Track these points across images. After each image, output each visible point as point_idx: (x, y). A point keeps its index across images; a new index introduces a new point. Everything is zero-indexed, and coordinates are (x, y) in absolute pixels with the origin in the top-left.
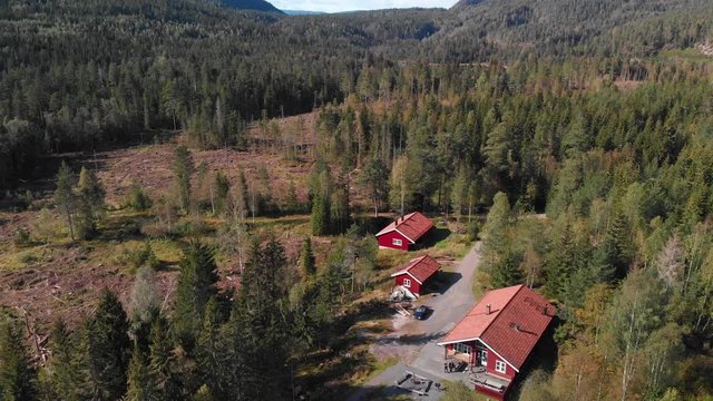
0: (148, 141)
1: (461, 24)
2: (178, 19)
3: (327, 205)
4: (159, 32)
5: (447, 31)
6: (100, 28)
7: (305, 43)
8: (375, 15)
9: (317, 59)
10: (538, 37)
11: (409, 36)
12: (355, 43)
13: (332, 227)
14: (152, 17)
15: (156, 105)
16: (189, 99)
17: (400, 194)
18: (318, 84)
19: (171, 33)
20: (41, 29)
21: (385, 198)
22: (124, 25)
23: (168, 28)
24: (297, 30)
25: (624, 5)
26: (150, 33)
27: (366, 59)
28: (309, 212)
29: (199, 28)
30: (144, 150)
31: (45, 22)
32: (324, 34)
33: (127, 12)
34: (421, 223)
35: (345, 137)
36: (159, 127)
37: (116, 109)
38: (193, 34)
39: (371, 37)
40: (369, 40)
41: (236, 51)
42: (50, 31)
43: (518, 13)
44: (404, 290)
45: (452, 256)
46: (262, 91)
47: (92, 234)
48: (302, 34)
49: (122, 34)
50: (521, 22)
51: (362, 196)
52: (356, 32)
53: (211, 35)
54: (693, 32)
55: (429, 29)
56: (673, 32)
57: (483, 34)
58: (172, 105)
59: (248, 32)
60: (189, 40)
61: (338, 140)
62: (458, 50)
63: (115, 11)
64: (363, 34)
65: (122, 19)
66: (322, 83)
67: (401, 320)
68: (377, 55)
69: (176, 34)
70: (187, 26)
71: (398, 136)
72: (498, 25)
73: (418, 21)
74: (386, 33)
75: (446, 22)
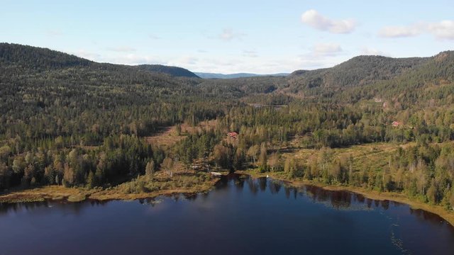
1: (289, 86)
2: (159, 86)
4: (153, 91)
5: (281, 89)
10: (317, 94)
11: (261, 92)
12: (235, 96)
14: (149, 85)
20: (110, 90)
22: (139, 88)
23: (156, 90)
24: (208, 89)
26: (149, 92)
29: (168, 90)
31: (110, 87)
32: (221, 91)
33: (138, 83)
38: (166, 92)
39: (244, 92)
40: (242, 94)
41: (187, 101)
42: (114, 91)
43: (315, 81)
48: (210, 91)
49: (140, 92)
50: (317, 86)
52: (236, 90)
53: (174, 93)
54: (372, 92)
55: (272, 88)
56: (364, 93)
57: (296, 92)
59: (188, 91)
63: (134, 82)
64: (240, 91)
65: (137, 86)
68: (242, 102)
69: (160, 93)
70: (163, 89)
72: (304, 87)
73: (267, 85)
74: (250, 90)
75: (281, 85)
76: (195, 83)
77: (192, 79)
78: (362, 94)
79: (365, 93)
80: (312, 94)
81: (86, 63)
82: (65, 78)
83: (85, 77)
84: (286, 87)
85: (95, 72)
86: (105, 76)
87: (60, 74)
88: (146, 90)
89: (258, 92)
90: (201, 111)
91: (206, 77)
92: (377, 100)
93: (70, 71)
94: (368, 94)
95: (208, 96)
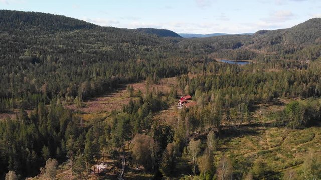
0: (138, 82)
1: (253, 44)
2: (143, 44)
4: (137, 49)
5: (246, 46)
6: (119, 48)
10: (279, 51)
11: (229, 48)
14: (134, 44)
15: (139, 74)
16: (148, 73)
17: (186, 92)
18: (182, 69)
19: (141, 50)
20: (101, 48)
22: (126, 47)
23: (140, 48)
26: (134, 50)
29: (150, 47)
30: (137, 84)
31: (102, 45)
33: (127, 42)
34: (188, 97)
36: (141, 79)
37: (131, 75)
39: (214, 49)
41: (161, 57)
42: (104, 49)
43: (276, 39)
44: (180, 103)
46: (166, 71)
47: (132, 96)
49: (126, 50)
53: (154, 50)
57: (260, 48)
58: (144, 74)
59: (166, 48)
60: (146, 52)
62: (242, 56)
63: (123, 42)
65: (125, 45)
66: (183, 69)
69: (142, 50)
70: (146, 47)
72: (267, 44)
81: (91, 27)
82: (71, 38)
83: (86, 37)
85: (95, 34)
86: (102, 37)
87: (68, 35)
93: (77, 33)
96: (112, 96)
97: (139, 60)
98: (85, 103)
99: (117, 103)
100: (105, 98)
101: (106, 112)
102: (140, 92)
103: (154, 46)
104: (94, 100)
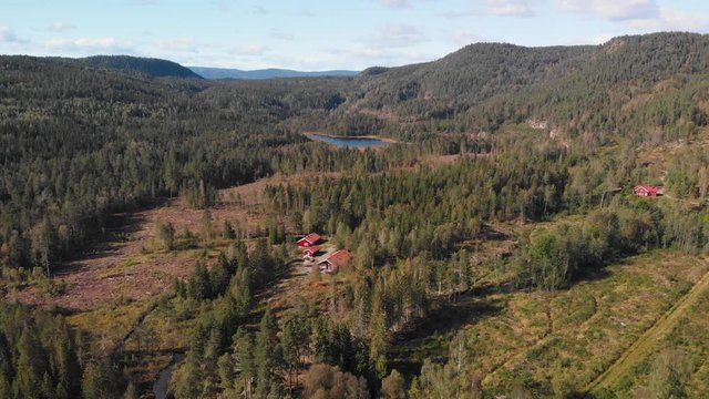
1: (363, 96)
3: (276, 231)
5: (352, 101)
7: (232, 118)
8: (289, 83)
9: (248, 137)
10: (420, 111)
11: (319, 106)
12: (274, 114)
13: (278, 241)
15: (157, 183)
17: (307, 226)
19: (120, 114)
21: (301, 228)
24: (221, 101)
25: (493, 80)
26: (102, 113)
27: (285, 136)
28: (267, 235)
30: (161, 211)
32: (246, 106)
34: (316, 237)
35: (279, 200)
38: (138, 113)
39: (288, 108)
40: (284, 112)
41: (181, 132)
43: (408, 87)
44: (308, 256)
45: (326, 247)
47: (172, 248)
48: (226, 106)
50: (412, 95)
51: (290, 228)
52: (274, 103)
53: (154, 114)
55: (336, 101)
57: (380, 106)
58: (169, 183)
60: (137, 119)
61: (275, 201)
62: (356, 126)
63: (71, 95)
64: (280, 104)
67: (306, 262)
68: (293, 131)
69: (124, 113)
70: (132, 106)
71: (307, 199)
72: (392, 98)
73: (326, 93)
74: (300, 103)
75: (351, 93)
76: (195, 89)
77: (187, 81)
78: (507, 114)
79: (512, 111)
80: (410, 112)
84: (359, 98)
88: (96, 109)
89: (314, 107)
90: (218, 163)
91: (214, 77)
92: (532, 124)
94: (518, 113)
95: (223, 117)
96: (115, 251)
97: (133, 144)
98: (58, 281)
99: (146, 272)
100: (103, 261)
101: (130, 301)
102: (189, 235)
103: (152, 103)
104: (76, 269)
